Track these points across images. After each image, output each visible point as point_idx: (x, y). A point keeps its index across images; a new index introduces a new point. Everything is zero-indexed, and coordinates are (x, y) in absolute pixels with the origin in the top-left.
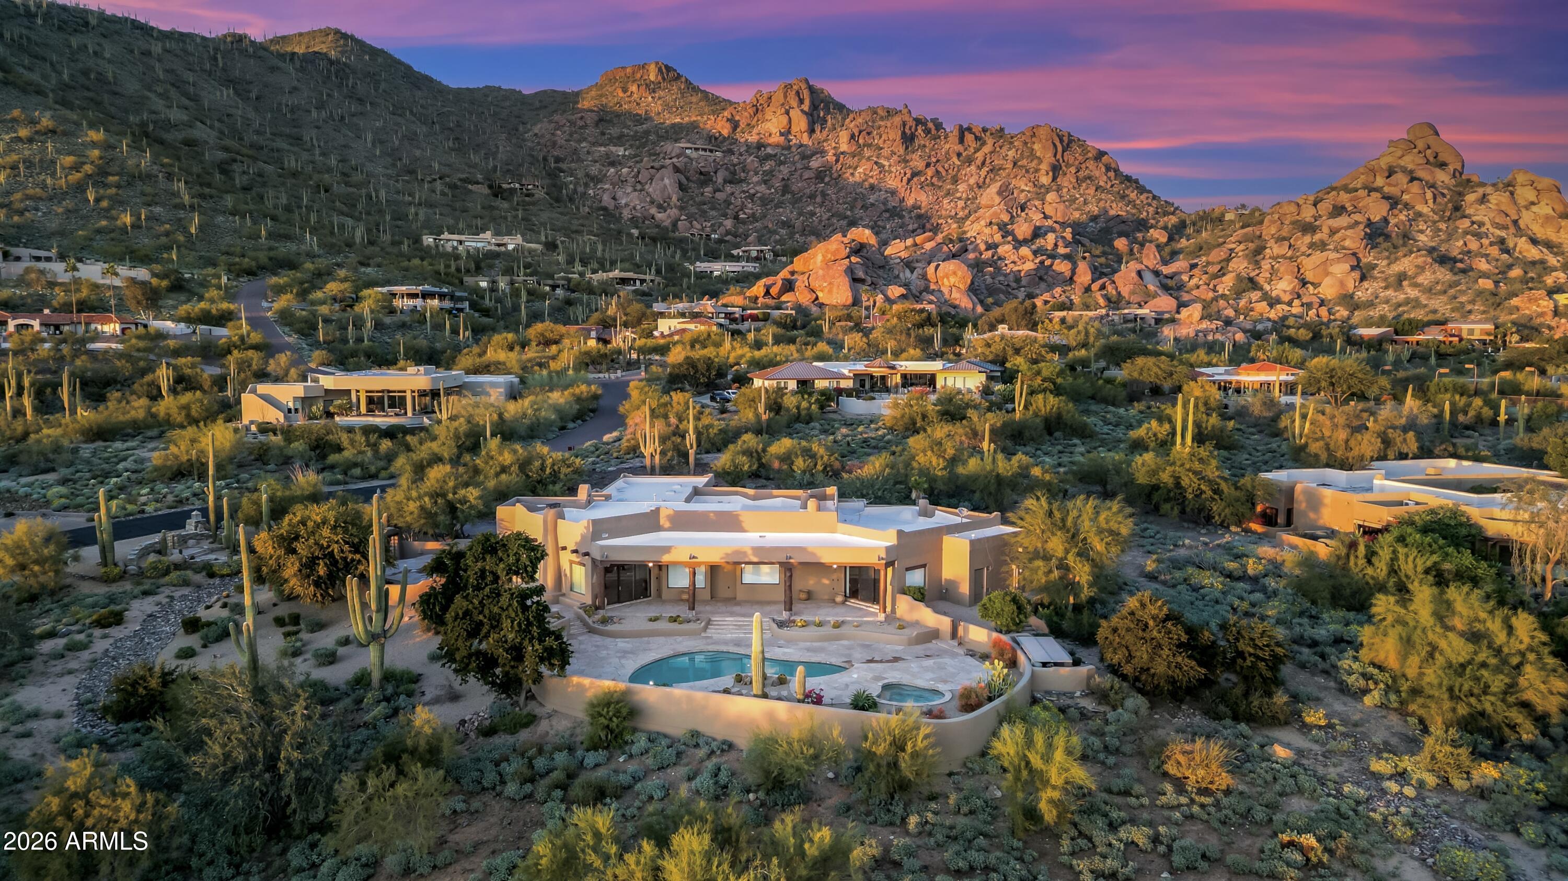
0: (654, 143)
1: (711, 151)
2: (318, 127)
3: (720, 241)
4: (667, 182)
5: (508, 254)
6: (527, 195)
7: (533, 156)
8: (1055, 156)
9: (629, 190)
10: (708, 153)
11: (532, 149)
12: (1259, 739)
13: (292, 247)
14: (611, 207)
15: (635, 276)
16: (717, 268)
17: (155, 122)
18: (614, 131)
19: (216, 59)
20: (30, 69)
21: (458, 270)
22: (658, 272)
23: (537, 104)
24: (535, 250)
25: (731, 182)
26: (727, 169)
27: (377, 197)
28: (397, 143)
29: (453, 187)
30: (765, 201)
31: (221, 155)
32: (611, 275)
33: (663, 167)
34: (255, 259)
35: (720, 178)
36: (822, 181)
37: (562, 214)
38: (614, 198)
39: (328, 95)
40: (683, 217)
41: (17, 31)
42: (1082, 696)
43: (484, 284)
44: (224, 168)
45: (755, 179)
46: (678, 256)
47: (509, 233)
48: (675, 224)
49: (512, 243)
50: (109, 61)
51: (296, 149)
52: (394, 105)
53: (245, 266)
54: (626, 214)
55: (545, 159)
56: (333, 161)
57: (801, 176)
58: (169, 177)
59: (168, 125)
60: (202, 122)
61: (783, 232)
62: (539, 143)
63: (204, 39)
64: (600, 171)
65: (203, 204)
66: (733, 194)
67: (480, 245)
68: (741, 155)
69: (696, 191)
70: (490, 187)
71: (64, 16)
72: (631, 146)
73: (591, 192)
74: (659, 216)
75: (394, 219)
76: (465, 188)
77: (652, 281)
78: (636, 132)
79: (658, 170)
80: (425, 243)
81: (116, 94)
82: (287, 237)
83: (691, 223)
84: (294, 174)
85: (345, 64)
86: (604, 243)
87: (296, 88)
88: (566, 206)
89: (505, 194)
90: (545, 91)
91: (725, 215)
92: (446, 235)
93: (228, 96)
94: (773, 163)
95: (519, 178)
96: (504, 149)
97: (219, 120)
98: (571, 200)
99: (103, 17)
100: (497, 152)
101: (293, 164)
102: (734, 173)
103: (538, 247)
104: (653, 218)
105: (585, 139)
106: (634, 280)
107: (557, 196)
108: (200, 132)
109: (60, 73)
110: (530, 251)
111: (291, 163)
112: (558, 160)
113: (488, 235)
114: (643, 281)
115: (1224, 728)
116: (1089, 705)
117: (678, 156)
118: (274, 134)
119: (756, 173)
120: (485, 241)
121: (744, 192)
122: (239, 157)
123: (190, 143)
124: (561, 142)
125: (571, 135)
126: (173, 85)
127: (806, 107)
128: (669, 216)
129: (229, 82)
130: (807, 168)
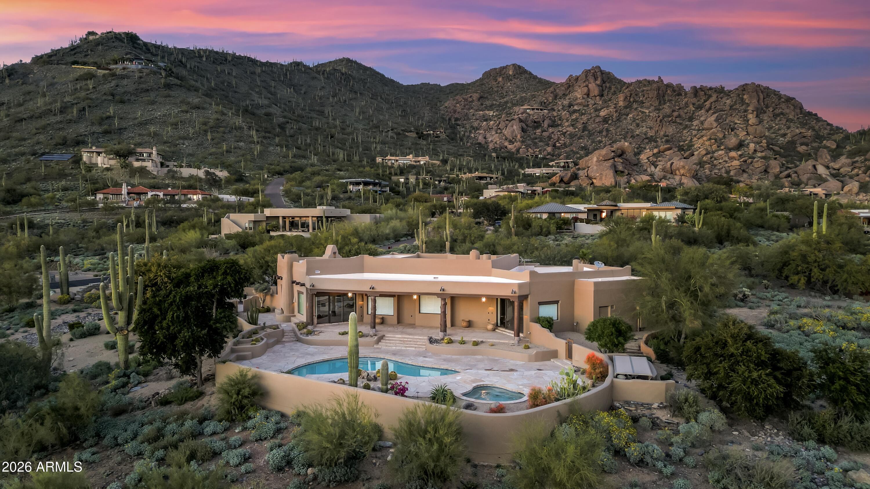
0: (509, 108)
1: (541, 110)
2: (332, 106)
3: (544, 158)
4: (515, 128)
5: (420, 166)
6: (436, 137)
7: (443, 118)
8: (758, 101)
9: (494, 133)
10: (540, 111)
11: (443, 115)
12: (845, 463)
13: (304, 161)
14: (483, 143)
15: (487, 175)
16: (537, 172)
17: (252, 105)
18: (488, 103)
19: (286, 75)
20: (196, 81)
21: (390, 173)
22: (503, 174)
23: (448, 91)
24: (435, 164)
25: (552, 126)
26: (550, 119)
27: (357, 139)
28: (371, 112)
29: (398, 134)
30: (572, 136)
31: (282, 120)
32: (473, 175)
33: (513, 119)
34: (284, 167)
35: (546, 124)
36: (607, 123)
37: (454, 146)
38: (485, 138)
39: (339, 90)
40: (523, 147)
41: (193, 64)
42: (659, 408)
43: (402, 180)
44: (282, 127)
45: (567, 124)
46: (516, 167)
47: (423, 155)
48: (518, 151)
49: (423, 160)
50: (235, 77)
51: (321, 117)
52: (372, 94)
53: (277, 170)
54: (491, 146)
55: (450, 119)
56: (338, 122)
57: (594, 121)
58: (250, 128)
59: (259, 107)
60: (276, 105)
61: (582, 152)
62: (447, 111)
63: (282, 65)
64: (479, 124)
65: (264, 141)
66: (553, 133)
67: (405, 162)
68: (559, 111)
69: (532, 132)
70: (417, 133)
71: (217, 56)
72: (497, 110)
73: (473, 135)
74: (510, 147)
75: (363, 150)
76: (404, 135)
77: (497, 178)
78: (500, 102)
79: (510, 121)
80: (377, 162)
81: (236, 92)
82: (304, 157)
83: (527, 149)
84: (317, 129)
85: (350, 75)
86: (475, 161)
87: (323, 87)
88: (457, 142)
89: (424, 137)
90: (453, 84)
91: (548, 145)
92: (389, 157)
93: (290, 92)
94: (578, 114)
95: (434, 129)
96: (427, 114)
97: (285, 104)
98: (461, 140)
99: (234, 56)
100: (424, 116)
101: (317, 124)
102: (555, 121)
103: (438, 163)
104: (506, 147)
105: (472, 108)
106: (486, 177)
107: (452, 138)
108: (274, 110)
109: (211, 83)
110: (433, 165)
111: (316, 123)
112: (457, 119)
113: (411, 156)
114: (491, 178)
115: (806, 449)
116: (664, 416)
117: (522, 114)
118: (311, 110)
119: (567, 121)
120: (409, 159)
121: (559, 131)
122: (290, 121)
123: (268, 115)
124: (459, 110)
125: (465, 106)
126: (265, 88)
127: (598, 82)
128: (515, 146)
129: (291, 85)
130: (598, 116)
